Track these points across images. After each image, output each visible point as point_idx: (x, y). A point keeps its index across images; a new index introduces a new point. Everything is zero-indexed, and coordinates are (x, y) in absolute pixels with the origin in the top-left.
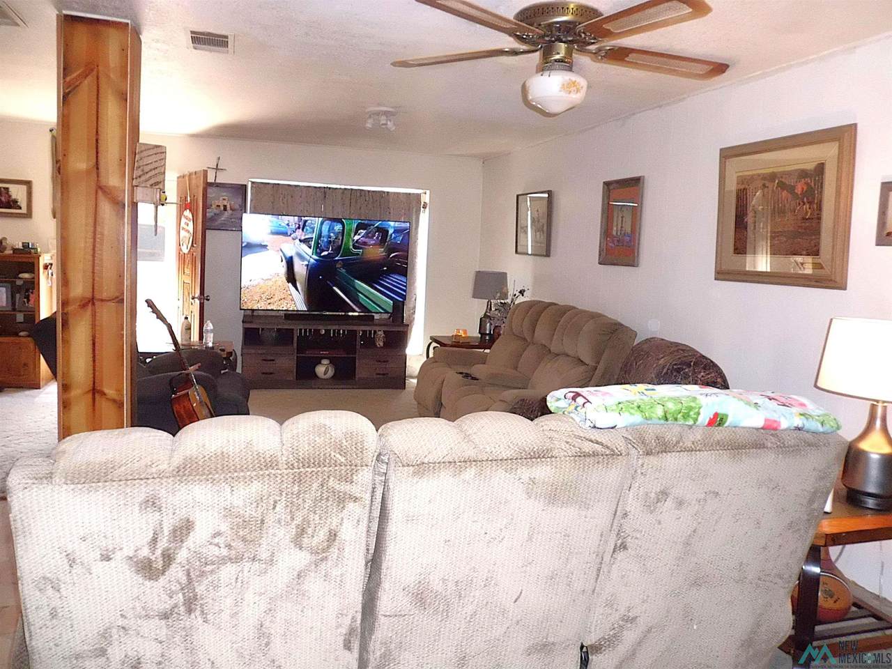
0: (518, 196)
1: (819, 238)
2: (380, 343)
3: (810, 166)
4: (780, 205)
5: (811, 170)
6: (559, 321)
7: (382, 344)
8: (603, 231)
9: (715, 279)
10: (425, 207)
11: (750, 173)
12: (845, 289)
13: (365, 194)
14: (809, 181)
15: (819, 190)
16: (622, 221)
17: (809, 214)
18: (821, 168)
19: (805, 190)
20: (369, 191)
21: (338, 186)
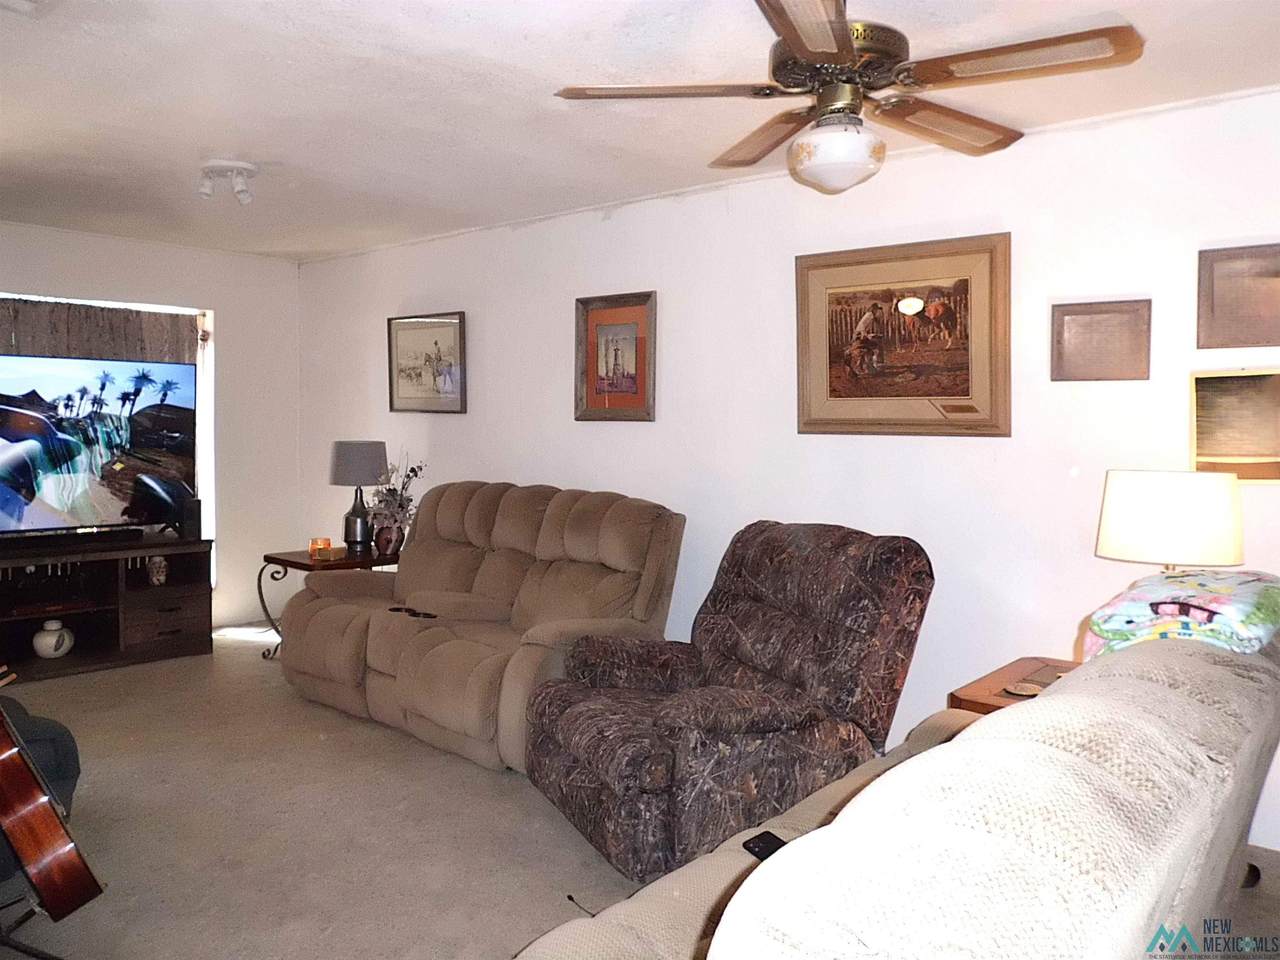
0: (389, 320)
1: (968, 375)
2: (159, 578)
3: (947, 283)
4: (903, 332)
5: (950, 288)
6: (545, 510)
7: (162, 578)
8: (579, 372)
9: (799, 433)
10: (204, 339)
11: (852, 290)
12: (1010, 436)
13: (96, 314)
14: (947, 302)
15: (963, 313)
16: (616, 355)
17: (950, 344)
18: (963, 287)
19: (940, 313)
20: (103, 309)
21: (42, 299)
